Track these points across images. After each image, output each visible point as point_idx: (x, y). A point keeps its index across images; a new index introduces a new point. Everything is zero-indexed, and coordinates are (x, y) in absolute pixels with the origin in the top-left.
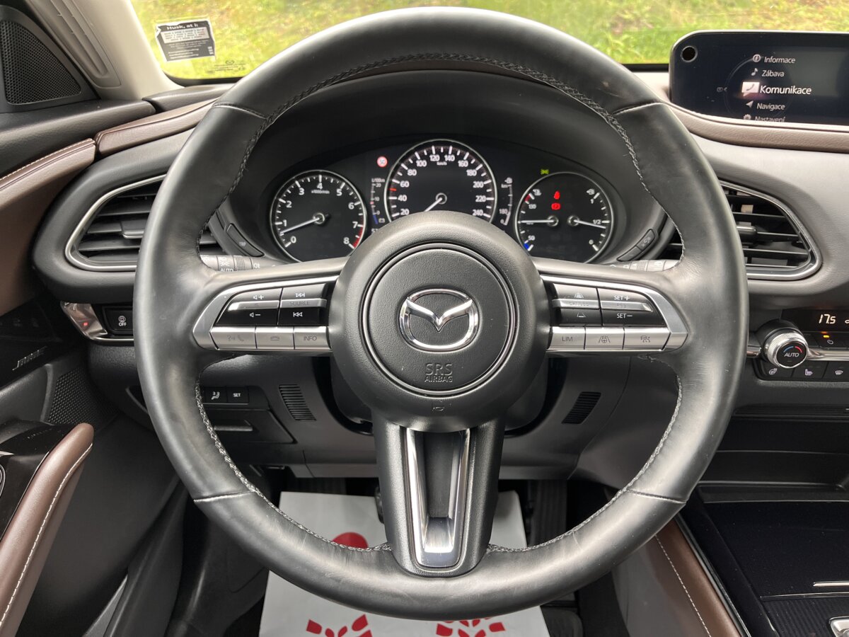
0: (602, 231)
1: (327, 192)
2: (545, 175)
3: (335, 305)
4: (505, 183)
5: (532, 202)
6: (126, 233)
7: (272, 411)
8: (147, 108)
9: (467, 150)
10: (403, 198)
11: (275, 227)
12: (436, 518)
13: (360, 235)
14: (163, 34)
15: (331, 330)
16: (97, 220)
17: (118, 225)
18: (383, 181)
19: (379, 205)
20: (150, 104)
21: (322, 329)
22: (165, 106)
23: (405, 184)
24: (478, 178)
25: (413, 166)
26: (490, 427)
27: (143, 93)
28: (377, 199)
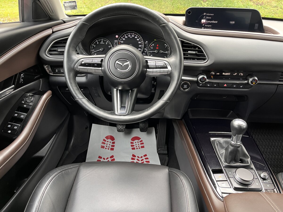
8: (62, 22)
9: (137, 34)
11: (91, 51)
14: (65, 4)
15: (102, 69)
16: (52, 47)
17: (57, 48)
18: (117, 41)
20: (63, 21)
22: (66, 22)
27: (61, 19)
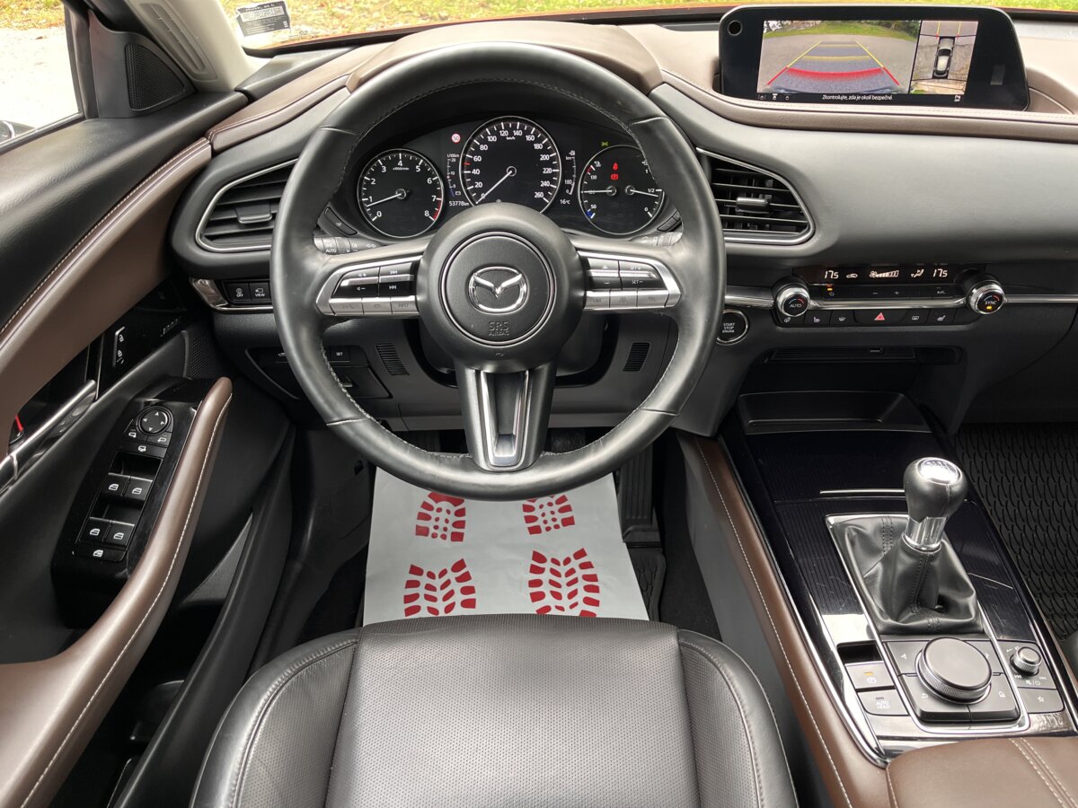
0: (655, 199)
1: (407, 169)
2: (605, 147)
3: (420, 279)
4: (570, 156)
5: (593, 173)
6: (242, 218)
7: (370, 367)
10: (476, 172)
12: (503, 436)
13: (439, 208)
19: (455, 179)
21: (412, 298)
23: (478, 159)
24: (545, 151)
25: (484, 141)
26: (544, 369)
28: (453, 173)
